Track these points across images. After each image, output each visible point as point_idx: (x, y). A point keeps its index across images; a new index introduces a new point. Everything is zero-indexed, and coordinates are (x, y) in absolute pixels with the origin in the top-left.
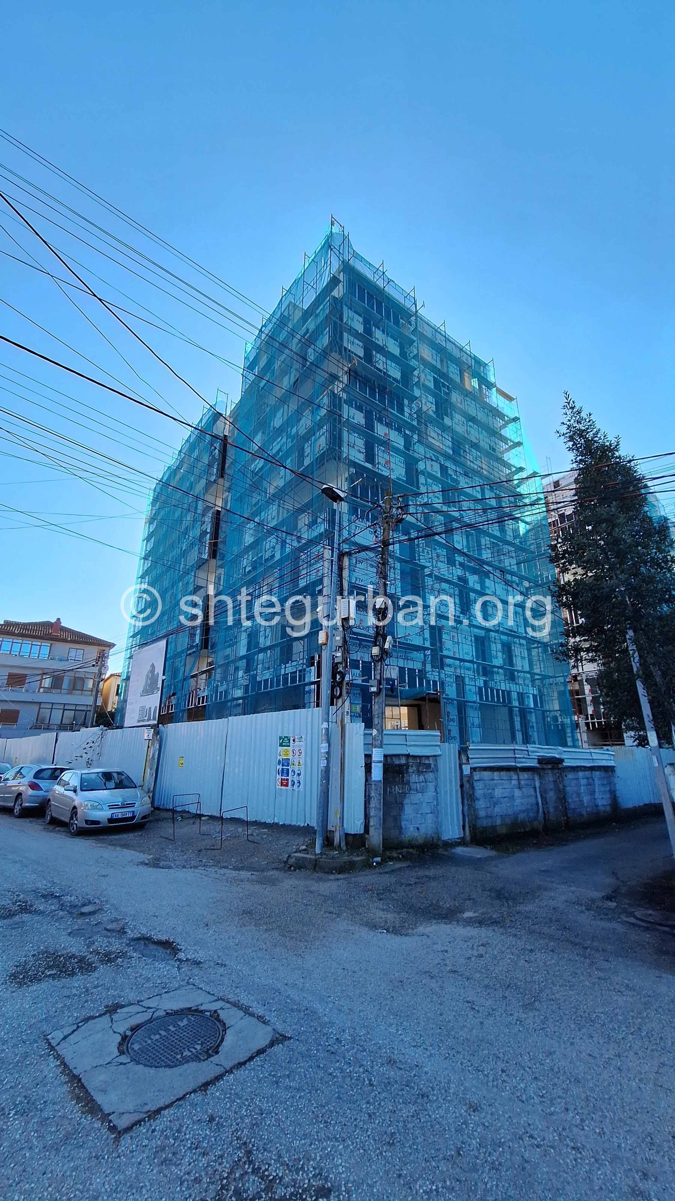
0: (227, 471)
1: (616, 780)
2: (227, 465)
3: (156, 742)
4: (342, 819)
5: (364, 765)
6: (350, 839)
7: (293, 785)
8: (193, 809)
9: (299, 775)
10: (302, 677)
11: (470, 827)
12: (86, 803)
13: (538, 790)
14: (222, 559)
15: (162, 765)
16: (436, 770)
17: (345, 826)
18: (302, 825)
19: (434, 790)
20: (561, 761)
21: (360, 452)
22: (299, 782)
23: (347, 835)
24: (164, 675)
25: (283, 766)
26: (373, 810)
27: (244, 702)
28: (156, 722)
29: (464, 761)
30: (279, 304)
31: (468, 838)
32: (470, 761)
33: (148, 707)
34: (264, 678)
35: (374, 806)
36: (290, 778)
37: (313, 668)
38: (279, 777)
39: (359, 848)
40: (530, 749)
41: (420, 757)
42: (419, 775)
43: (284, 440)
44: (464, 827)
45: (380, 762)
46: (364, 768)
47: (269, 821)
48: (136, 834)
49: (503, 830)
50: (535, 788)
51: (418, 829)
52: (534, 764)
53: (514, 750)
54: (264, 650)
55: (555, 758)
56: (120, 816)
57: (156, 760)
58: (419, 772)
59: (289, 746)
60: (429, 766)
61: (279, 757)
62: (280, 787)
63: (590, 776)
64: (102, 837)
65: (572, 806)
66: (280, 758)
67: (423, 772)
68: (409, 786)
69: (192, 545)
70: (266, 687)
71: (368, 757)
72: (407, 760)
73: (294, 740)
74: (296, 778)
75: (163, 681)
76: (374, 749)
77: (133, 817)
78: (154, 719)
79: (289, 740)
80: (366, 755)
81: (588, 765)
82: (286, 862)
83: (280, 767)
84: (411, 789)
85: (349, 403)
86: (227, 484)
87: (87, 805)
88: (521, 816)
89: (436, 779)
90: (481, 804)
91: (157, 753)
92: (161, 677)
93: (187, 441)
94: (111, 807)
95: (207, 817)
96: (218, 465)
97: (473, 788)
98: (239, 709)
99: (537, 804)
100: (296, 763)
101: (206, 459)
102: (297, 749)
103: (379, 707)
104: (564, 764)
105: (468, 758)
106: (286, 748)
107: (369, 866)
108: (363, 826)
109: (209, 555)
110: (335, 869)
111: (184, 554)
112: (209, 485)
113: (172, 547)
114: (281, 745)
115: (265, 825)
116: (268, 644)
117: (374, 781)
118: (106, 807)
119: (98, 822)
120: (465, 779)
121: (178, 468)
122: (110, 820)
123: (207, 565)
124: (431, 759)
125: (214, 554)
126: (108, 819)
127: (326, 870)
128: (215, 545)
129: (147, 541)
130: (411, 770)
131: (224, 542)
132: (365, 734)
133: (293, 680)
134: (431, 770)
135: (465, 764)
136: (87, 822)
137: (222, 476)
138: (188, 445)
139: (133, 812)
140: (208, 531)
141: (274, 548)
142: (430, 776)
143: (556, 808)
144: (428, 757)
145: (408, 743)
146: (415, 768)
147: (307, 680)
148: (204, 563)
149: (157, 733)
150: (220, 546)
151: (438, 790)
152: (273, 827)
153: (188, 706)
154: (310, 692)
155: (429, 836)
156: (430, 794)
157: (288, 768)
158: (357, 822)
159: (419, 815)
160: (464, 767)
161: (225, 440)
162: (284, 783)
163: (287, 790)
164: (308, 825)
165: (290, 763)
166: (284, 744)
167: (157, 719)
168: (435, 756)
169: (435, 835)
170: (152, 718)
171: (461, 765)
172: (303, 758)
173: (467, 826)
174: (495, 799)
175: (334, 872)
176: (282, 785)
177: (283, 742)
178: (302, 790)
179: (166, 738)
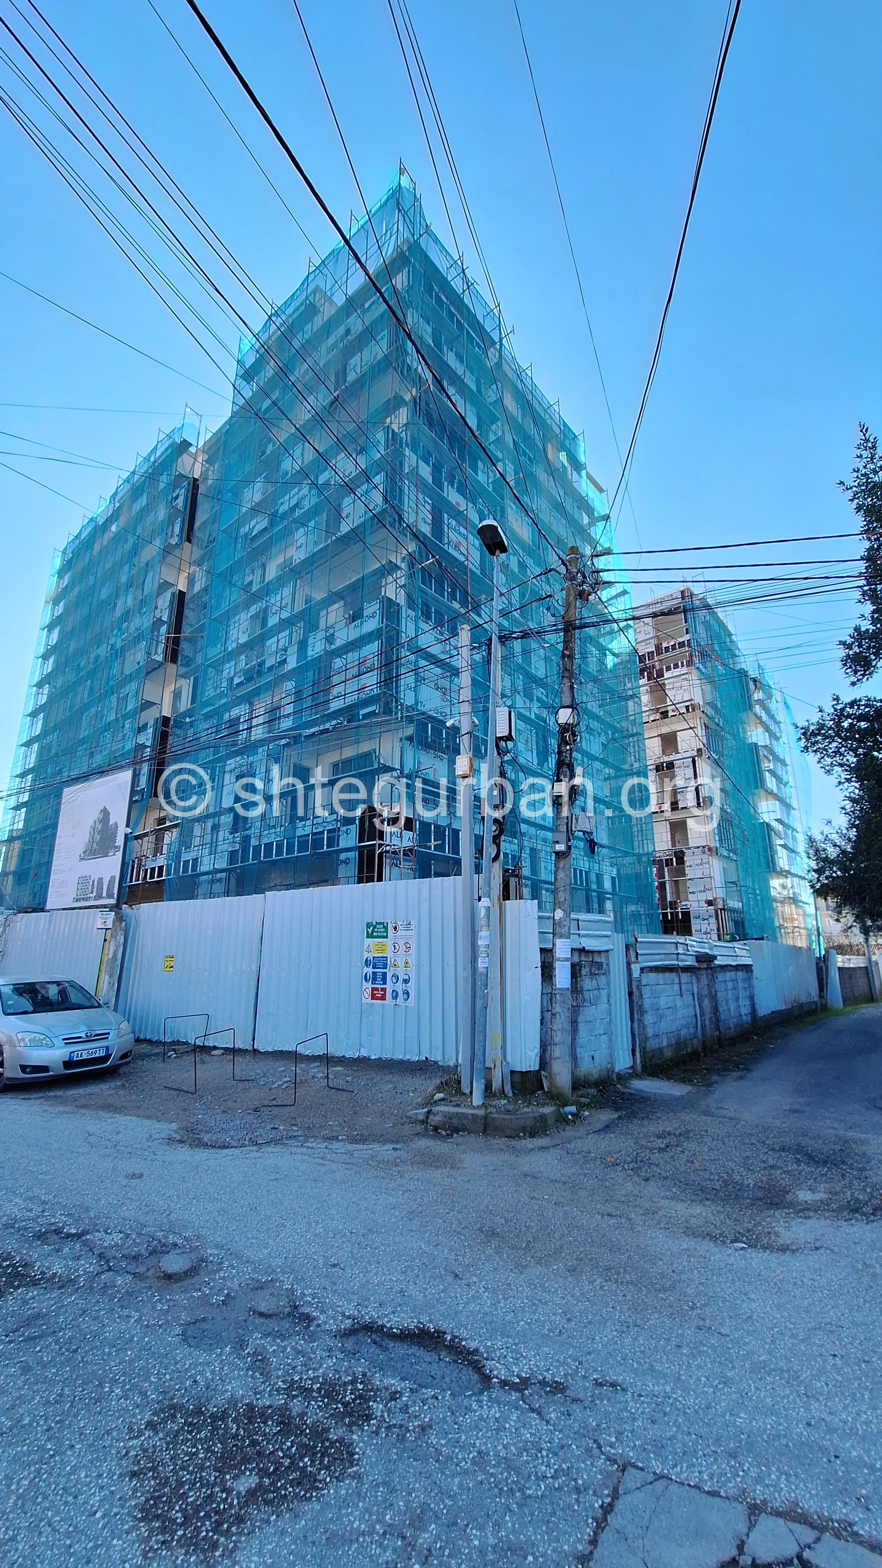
0: (198, 533)
1: (755, 983)
2: (197, 524)
3: (120, 932)
4: (504, 1048)
5: (539, 965)
7: (395, 997)
8: (192, 1037)
9: (406, 981)
11: (640, 1051)
12: (20, 1036)
13: (696, 996)
14: (187, 665)
15: (129, 970)
16: (607, 973)
17: (509, 1059)
18: (415, 1059)
19: (606, 1001)
20: (715, 957)
22: (407, 993)
23: (512, 1072)
24: (128, 826)
25: (374, 967)
26: (559, 1033)
27: (230, 878)
28: (115, 901)
29: (633, 959)
30: (302, 284)
31: (639, 1068)
32: (640, 959)
33: (95, 877)
35: (560, 1027)
36: (389, 987)
38: (370, 985)
39: (533, 1092)
40: (688, 942)
41: (593, 952)
42: (592, 979)
43: (305, 491)
44: (633, 1051)
45: (566, 960)
46: (540, 969)
47: (349, 1054)
48: (113, 1084)
49: (668, 1054)
50: (693, 994)
51: (593, 1058)
52: (690, 962)
53: (676, 943)
55: (708, 954)
56: (85, 1057)
57: (119, 960)
58: (592, 975)
59: (386, 937)
60: (600, 965)
61: (366, 955)
62: (369, 1001)
63: (734, 978)
64: (52, 1094)
65: (723, 1017)
66: (370, 956)
67: (595, 974)
68: (583, 995)
69: (138, 639)
71: (547, 953)
72: (580, 955)
73: (395, 928)
74: (400, 987)
75: (126, 835)
76: (558, 941)
77: (107, 1057)
78: (110, 896)
79: (386, 928)
80: (543, 950)
81: (734, 963)
82: (424, 1122)
83: (370, 970)
84: (584, 1000)
85: (412, 448)
86: (197, 553)
87: (23, 1040)
88: (683, 1033)
89: (608, 985)
90: (649, 1019)
91: (121, 950)
92: (122, 831)
94: (69, 1041)
95: (222, 1051)
96: (183, 521)
97: (641, 996)
99: (696, 1016)
100: (401, 963)
101: (162, 513)
102: (401, 943)
103: (566, 875)
104: (716, 962)
105: (637, 954)
106: (381, 940)
107: (562, 1120)
108: (538, 1058)
109: (165, 657)
110: (524, 1129)
111: (119, 653)
112: (167, 550)
113: (98, 640)
114: (369, 936)
115: (342, 1061)
117: (559, 989)
118: (59, 1042)
119: (45, 1069)
120: (634, 984)
121: (109, 521)
122: (68, 1064)
123: (162, 669)
124: (603, 954)
125: (173, 655)
126: (64, 1063)
127: (508, 1133)
128: (176, 641)
129: (49, 631)
130: (584, 972)
131: (191, 640)
134: (603, 971)
135: (635, 963)
136: (23, 1068)
137: (189, 540)
138: (128, 487)
139: (107, 1048)
140: (165, 620)
141: (286, 650)
142: (602, 980)
143: (710, 1019)
144: (599, 952)
145: (581, 932)
146: (587, 969)
147: (343, 844)
148: (156, 668)
149: (120, 918)
150: (184, 645)
151: (612, 1001)
152: (362, 1063)
154: (346, 861)
155: (603, 1067)
156: (604, 1006)
157: (384, 971)
158: (530, 1053)
159: (593, 1038)
160: (633, 966)
161: (195, 484)
162: (378, 995)
163: (383, 1005)
164: (427, 1058)
165: (389, 963)
166: (375, 934)
167: (115, 896)
168: (607, 951)
169: (609, 1066)
170: (104, 895)
171: (629, 964)
172: (414, 957)
173: (638, 1050)
174: (661, 1011)
175: (521, 1134)
176: (374, 997)
177: (373, 931)
178: (412, 1005)
179: (136, 927)
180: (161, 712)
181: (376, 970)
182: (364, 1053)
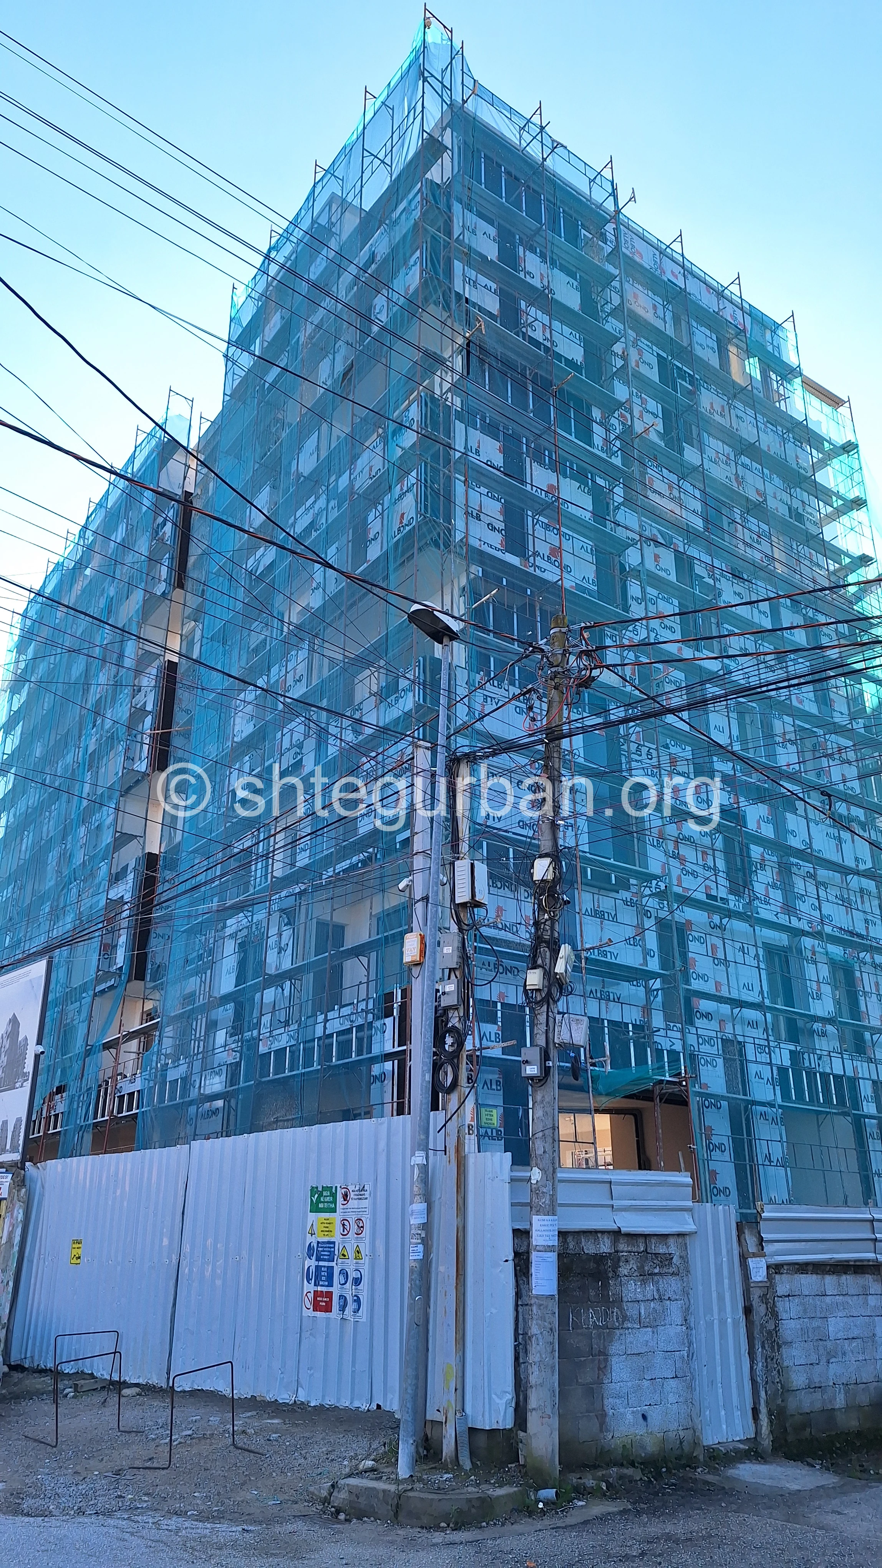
0: (193, 572)
2: (191, 560)
3: (18, 1204)
4: (461, 1390)
5: (511, 1257)
6: (482, 1441)
7: (343, 1308)
8: (102, 1370)
9: (357, 1281)
10: (365, 1044)
11: (770, 1413)
15: (31, 1262)
16: (684, 1271)
17: (468, 1410)
18: (364, 1407)
19: (680, 1321)
21: (494, 529)
22: (358, 1301)
23: (472, 1431)
24: (39, 1042)
25: (318, 1259)
27: (227, 1108)
28: (16, 1157)
29: (752, 1248)
30: (308, 198)
31: (766, 1442)
32: (768, 1248)
34: (276, 1046)
36: (336, 1290)
37: (389, 1021)
38: (309, 1287)
39: (502, 1465)
41: (646, 1236)
42: (644, 1282)
43: (322, 503)
44: (755, 1412)
45: (549, 1249)
46: (511, 1264)
47: (285, 1397)
49: (852, 1423)
51: (644, 1417)
53: (872, 1221)
54: (277, 980)
57: (16, 1249)
58: (645, 1276)
59: (334, 1211)
60: (668, 1259)
61: (309, 1239)
62: (311, 1313)
66: (313, 1240)
67: (652, 1274)
68: (621, 1308)
69: (112, 740)
70: (279, 1068)
71: (521, 1235)
72: (615, 1242)
73: (345, 1197)
74: (349, 1290)
75: (37, 1057)
76: (535, 1218)
78: (14, 1149)
79: (334, 1195)
80: (516, 1232)
82: (326, 1501)
83: (311, 1263)
84: (625, 1318)
85: (468, 416)
86: (193, 601)
89: (686, 1293)
90: (795, 1356)
91: (19, 1231)
92: (33, 1049)
93: (100, 505)
95: (138, 1390)
96: (172, 558)
97: (774, 1314)
98: (216, 1123)
100: (351, 1253)
101: (143, 546)
102: (352, 1218)
103: (546, 1114)
105: (761, 1240)
106: (327, 1215)
107: (529, 1511)
108: (511, 1410)
109: (150, 765)
110: (446, 1517)
111: (93, 761)
112: (150, 604)
113: (63, 744)
114: (315, 1209)
115: (275, 1408)
116: (287, 965)
117: (537, 1297)
120: (756, 1294)
121: (80, 565)
123: (145, 784)
124: (671, 1241)
125: (161, 760)
127: (425, 1521)
128: (165, 739)
130: (624, 1270)
131: (187, 735)
132: (513, 1180)
133: (344, 1049)
134: (671, 1270)
135: (754, 1255)
137: (181, 585)
138: (102, 513)
140: (149, 707)
141: (300, 746)
142: (671, 1285)
144: (664, 1237)
145: (616, 1203)
146: (633, 1264)
147: (376, 1050)
148: (138, 782)
149: (20, 1182)
150: (176, 741)
151: (692, 1320)
152: (295, 1412)
153: (95, 1117)
154: (382, 1078)
155: (672, 1435)
156: (672, 1331)
157: (331, 1264)
158: (498, 1401)
159: (646, 1383)
160: (752, 1262)
161: (186, 502)
162: (322, 1303)
163: (328, 1319)
164: (379, 1407)
165: (336, 1252)
166: (321, 1205)
167: (20, 1148)
168: (680, 1235)
169: (686, 1435)
170: (8, 1147)
171: (743, 1259)
172: (367, 1241)
173: (763, 1410)
174: (829, 1344)
175: (443, 1524)
176: (316, 1307)
177: (319, 1201)
178: (364, 1320)
179: (42, 1195)
180: (143, 848)
181: (321, 1263)
182: (302, 1397)
